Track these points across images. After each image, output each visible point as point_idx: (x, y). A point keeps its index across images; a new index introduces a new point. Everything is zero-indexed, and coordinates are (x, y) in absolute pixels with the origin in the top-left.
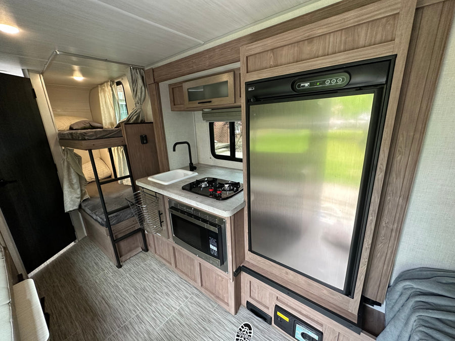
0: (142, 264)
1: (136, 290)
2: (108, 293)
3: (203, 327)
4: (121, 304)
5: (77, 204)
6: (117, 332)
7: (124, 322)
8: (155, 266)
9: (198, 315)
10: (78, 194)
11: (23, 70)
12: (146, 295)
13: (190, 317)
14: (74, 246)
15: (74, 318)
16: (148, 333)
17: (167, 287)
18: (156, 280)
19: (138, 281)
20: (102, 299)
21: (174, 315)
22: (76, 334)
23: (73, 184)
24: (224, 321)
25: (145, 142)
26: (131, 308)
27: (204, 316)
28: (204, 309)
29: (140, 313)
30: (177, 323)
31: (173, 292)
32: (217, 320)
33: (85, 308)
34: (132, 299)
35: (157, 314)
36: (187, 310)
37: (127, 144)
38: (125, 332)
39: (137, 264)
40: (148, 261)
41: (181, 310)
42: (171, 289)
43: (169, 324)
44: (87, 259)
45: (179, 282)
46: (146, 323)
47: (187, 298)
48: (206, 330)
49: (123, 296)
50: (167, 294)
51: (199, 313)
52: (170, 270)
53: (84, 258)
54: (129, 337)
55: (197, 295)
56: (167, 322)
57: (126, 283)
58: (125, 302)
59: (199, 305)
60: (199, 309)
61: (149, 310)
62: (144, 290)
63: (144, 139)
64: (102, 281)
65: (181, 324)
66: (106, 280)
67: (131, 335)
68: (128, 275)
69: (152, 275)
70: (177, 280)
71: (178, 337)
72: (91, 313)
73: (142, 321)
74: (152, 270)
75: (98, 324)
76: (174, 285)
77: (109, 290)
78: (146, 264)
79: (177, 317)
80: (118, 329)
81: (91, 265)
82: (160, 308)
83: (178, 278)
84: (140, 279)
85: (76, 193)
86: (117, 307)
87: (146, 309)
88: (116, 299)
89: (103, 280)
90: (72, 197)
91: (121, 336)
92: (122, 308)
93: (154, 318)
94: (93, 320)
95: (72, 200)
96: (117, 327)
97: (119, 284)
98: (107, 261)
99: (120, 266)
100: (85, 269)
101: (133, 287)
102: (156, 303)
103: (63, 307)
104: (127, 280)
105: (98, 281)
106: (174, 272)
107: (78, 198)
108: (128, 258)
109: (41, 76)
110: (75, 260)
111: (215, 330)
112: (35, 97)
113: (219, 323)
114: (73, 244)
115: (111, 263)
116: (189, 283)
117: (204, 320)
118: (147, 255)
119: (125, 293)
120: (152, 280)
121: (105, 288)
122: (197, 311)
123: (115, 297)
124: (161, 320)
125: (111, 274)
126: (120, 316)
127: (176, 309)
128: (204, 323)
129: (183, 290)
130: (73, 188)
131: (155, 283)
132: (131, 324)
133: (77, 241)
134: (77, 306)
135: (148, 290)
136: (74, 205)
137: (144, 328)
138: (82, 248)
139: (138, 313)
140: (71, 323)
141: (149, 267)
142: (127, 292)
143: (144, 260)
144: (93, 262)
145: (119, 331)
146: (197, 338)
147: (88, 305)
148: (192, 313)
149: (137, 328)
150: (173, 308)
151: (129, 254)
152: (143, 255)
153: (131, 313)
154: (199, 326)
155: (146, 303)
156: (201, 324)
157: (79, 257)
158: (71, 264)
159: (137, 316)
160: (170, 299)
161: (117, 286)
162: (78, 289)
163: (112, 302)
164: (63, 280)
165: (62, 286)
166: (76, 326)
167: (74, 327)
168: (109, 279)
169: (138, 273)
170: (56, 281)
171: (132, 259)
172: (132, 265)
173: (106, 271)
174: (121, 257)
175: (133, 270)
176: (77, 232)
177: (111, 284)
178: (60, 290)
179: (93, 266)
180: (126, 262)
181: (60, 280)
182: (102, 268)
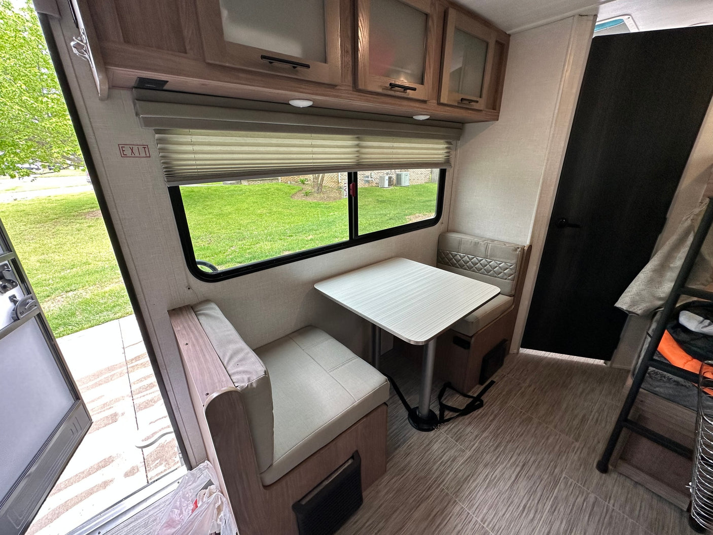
2: (536, 470)
4: (524, 508)
5: (645, 306)
6: (474, 521)
10: (663, 292)
15: (483, 436)
22: (463, 451)
23: (669, 268)
39: (632, 511)
44: (585, 399)
49: (540, 506)
53: (584, 394)
57: (571, 499)
58: (532, 515)
64: (554, 448)
66: (560, 454)
68: (592, 496)
72: (495, 458)
75: (481, 477)
77: (541, 468)
80: (479, 520)
81: (576, 412)
85: (660, 287)
86: (517, 501)
88: (530, 492)
89: (557, 449)
90: (644, 290)
92: (517, 514)
94: (486, 465)
95: (639, 294)
96: (481, 517)
97: (562, 485)
98: (599, 435)
99: (603, 467)
100: (564, 407)
103: (494, 414)
104: (580, 500)
105: (551, 440)
107: (658, 298)
108: (637, 479)
110: (573, 384)
114: (600, 362)
119: (548, 505)
121: (543, 459)
123: (534, 488)
125: (576, 458)
126: (501, 514)
130: (662, 276)
133: (609, 363)
134: (500, 430)
138: (602, 378)
142: (552, 510)
144: (584, 412)
145: (476, 522)
151: (647, 477)
157: (582, 385)
158: (564, 383)
161: (555, 484)
163: (522, 487)
164: (532, 388)
165: (522, 393)
166: (474, 445)
167: (472, 443)
168: (564, 458)
169: (610, 524)
170: (528, 381)
171: (641, 490)
172: (623, 499)
173: (577, 444)
174: (623, 458)
175: (611, 505)
176: (623, 348)
177: (555, 467)
178: (515, 394)
179: (576, 416)
180: (622, 479)
181: (530, 386)
182: (579, 435)
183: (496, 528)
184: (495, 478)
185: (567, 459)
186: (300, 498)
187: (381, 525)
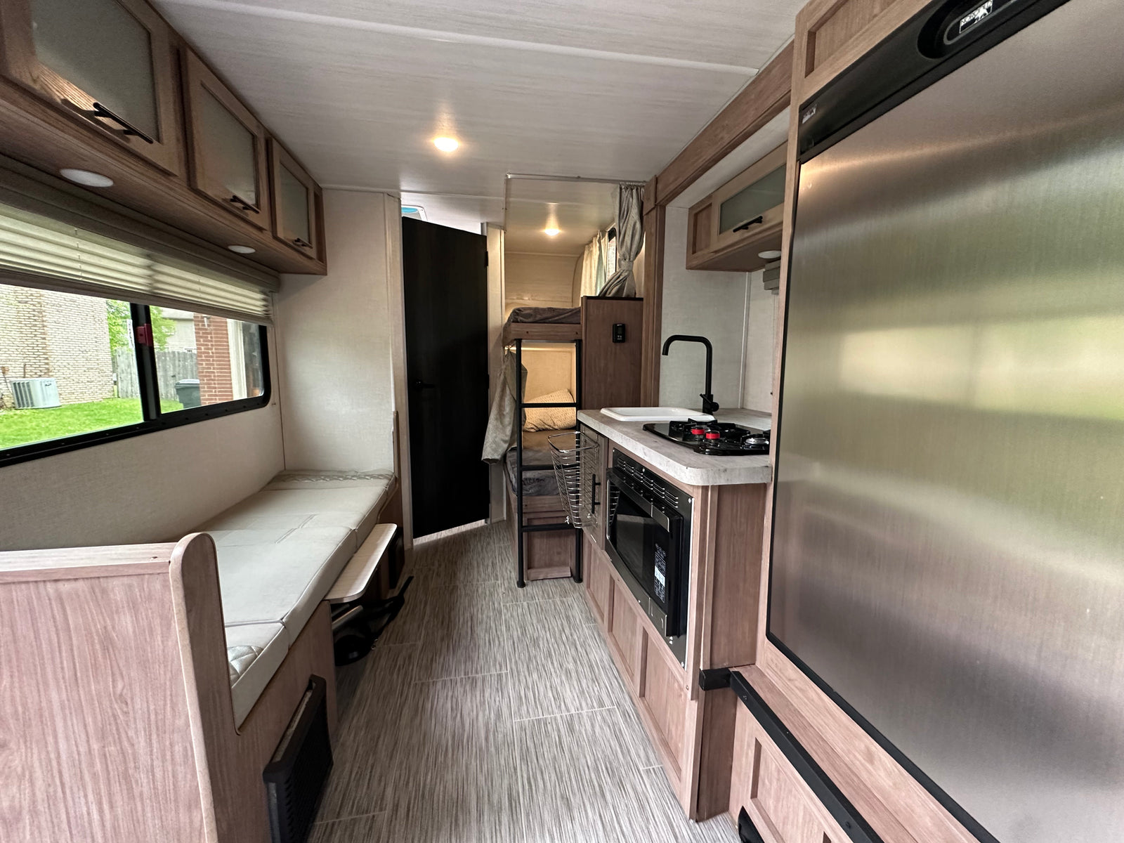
0: (557, 600)
1: (522, 634)
2: (482, 614)
3: (600, 786)
4: (489, 642)
5: (501, 451)
6: (459, 680)
7: (477, 673)
8: (577, 613)
9: (603, 752)
10: (506, 436)
11: (482, 224)
12: (533, 652)
13: (585, 744)
14: (482, 528)
15: (425, 622)
16: (499, 715)
17: (576, 662)
18: (564, 638)
19: (535, 621)
20: (469, 619)
21: (559, 718)
22: (415, 645)
23: (504, 415)
24: (657, 812)
25: (619, 337)
26: (499, 657)
27: (615, 764)
28: (625, 752)
29: (506, 674)
30: (555, 735)
31: (582, 677)
32: (642, 797)
33: (443, 617)
34: (508, 646)
35: (531, 695)
36: (589, 727)
37: (583, 338)
38: (468, 688)
39: (548, 595)
40: (569, 599)
41: (576, 719)
42: (580, 668)
43: (540, 728)
44: (487, 552)
45: (604, 668)
46: (506, 695)
47: (601, 704)
48: (603, 795)
49: (499, 633)
50: (568, 672)
51: (608, 752)
52: (599, 635)
53: (484, 550)
54: (469, 700)
55: (625, 714)
56: (539, 721)
57: (515, 614)
58: (497, 642)
59: (618, 736)
60: (614, 743)
61: (522, 678)
62: (535, 642)
63: (620, 333)
64: (485, 593)
65: (560, 743)
66: (491, 594)
67: (474, 699)
68: (525, 604)
69: (562, 625)
70: (602, 661)
71: (541, 762)
72: (446, 630)
73: (501, 689)
74: (568, 617)
75: (444, 650)
76: (591, 667)
77: (486, 612)
78: (562, 602)
79: (561, 727)
80: (463, 676)
81: (486, 564)
82: (542, 690)
83: (606, 658)
84: (539, 621)
85: (504, 432)
86: (481, 642)
87: (518, 675)
88: (488, 630)
89: (488, 592)
90: (496, 437)
91: (460, 689)
92: (486, 650)
93: (521, 698)
94: (442, 640)
95: (495, 442)
96: (463, 673)
97: (504, 611)
98: (509, 567)
99: (522, 584)
100: (476, 565)
101: (521, 627)
102: (540, 677)
103: (423, 601)
104: (520, 611)
105: (480, 590)
106: (605, 642)
107: (505, 442)
108: (541, 577)
109: (503, 232)
110: (472, 547)
111: (622, 810)
112: (486, 264)
113: (642, 807)
114: (481, 523)
115: (513, 573)
116: (622, 680)
117: (611, 772)
118: (574, 587)
119: (504, 628)
120: (557, 635)
121: (482, 605)
122: (608, 745)
123: (488, 626)
124: (530, 710)
125: (503, 590)
126: (476, 658)
127: (568, 710)
128: (606, 779)
129: (602, 684)
130: (502, 423)
131: (560, 642)
132: (484, 680)
133: (489, 521)
134: (437, 609)
135: (541, 646)
136: (495, 451)
137: (497, 703)
138: (489, 534)
139: (504, 672)
140: (419, 627)
141: (566, 609)
142: (508, 629)
143: (565, 594)
144: (491, 560)
145: (461, 679)
146: (574, 794)
147: (450, 617)
148: (594, 741)
149: (487, 695)
150: (563, 704)
151: (546, 571)
152: (567, 584)
153: (495, 665)
154: (593, 775)
155: (525, 666)
156: (600, 777)
157: (479, 544)
158: (465, 549)
159: (500, 676)
160: (567, 686)
161: (500, 613)
162: (451, 588)
163: (480, 631)
164: (443, 566)
165: (437, 574)
166: (421, 634)
167: (418, 635)
168: (496, 595)
169: (542, 609)
170: (436, 564)
171: (546, 581)
172: (541, 592)
173: (499, 582)
174: (529, 568)
175: (537, 600)
176: (493, 506)
177: (494, 604)
178: (432, 577)
179: (488, 565)
180: (535, 582)
181: (440, 565)
182: (496, 575)
183: (479, 669)
184: (456, 642)
185: (498, 595)
186: (269, 759)
187: (370, 762)
